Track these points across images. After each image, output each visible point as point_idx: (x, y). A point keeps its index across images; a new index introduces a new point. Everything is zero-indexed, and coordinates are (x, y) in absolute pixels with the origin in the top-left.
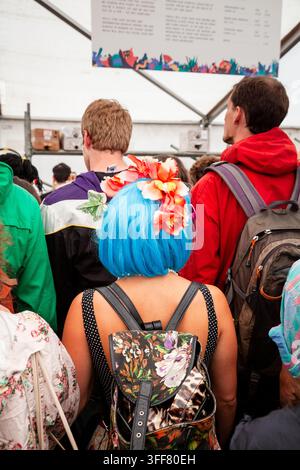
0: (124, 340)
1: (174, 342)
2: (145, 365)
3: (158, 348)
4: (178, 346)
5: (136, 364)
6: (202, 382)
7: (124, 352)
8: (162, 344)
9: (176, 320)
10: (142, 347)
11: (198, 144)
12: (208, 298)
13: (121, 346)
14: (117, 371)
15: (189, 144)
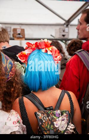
0: (41, 114)
1: (59, 114)
2: (50, 123)
3: (54, 117)
4: (61, 115)
5: (47, 123)
6: (74, 127)
7: (42, 118)
8: (55, 115)
9: (58, 106)
10: (48, 117)
11: (64, 34)
12: (69, 96)
13: (41, 116)
14: (41, 126)
15: (60, 35)
